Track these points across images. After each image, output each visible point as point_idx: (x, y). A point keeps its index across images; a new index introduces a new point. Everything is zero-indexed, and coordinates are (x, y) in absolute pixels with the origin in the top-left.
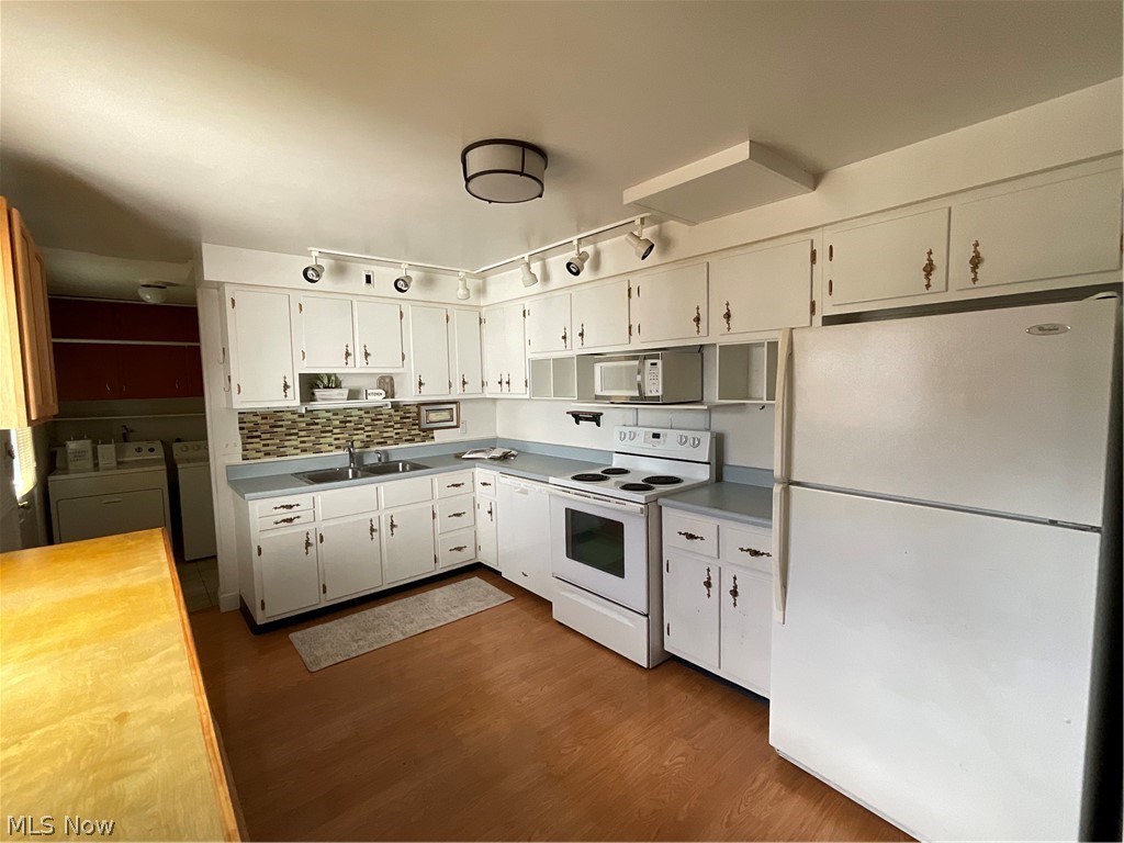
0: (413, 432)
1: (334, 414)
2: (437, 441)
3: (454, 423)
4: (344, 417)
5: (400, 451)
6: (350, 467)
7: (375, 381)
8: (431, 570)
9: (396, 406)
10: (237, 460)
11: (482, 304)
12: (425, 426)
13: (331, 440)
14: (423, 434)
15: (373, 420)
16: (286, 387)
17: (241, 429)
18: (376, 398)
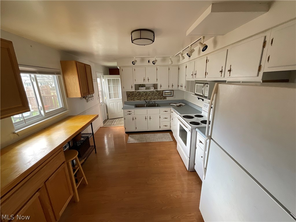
0: (161, 97)
1: (144, 92)
2: (167, 99)
3: (172, 95)
4: (146, 93)
5: (158, 101)
6: (146, 104)
7: (152, 85)
8: (158, 129)
9: (158, 91)
10: (126, 101)
11: (179, 64)
12: (164, 96)
13: (143, 98)
14: (164, 98)
15: (152, 94)
16: (132, 87)
17: (127, 95)
18: (152, 89)
